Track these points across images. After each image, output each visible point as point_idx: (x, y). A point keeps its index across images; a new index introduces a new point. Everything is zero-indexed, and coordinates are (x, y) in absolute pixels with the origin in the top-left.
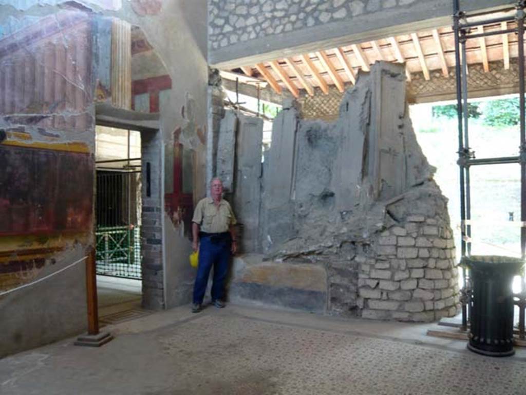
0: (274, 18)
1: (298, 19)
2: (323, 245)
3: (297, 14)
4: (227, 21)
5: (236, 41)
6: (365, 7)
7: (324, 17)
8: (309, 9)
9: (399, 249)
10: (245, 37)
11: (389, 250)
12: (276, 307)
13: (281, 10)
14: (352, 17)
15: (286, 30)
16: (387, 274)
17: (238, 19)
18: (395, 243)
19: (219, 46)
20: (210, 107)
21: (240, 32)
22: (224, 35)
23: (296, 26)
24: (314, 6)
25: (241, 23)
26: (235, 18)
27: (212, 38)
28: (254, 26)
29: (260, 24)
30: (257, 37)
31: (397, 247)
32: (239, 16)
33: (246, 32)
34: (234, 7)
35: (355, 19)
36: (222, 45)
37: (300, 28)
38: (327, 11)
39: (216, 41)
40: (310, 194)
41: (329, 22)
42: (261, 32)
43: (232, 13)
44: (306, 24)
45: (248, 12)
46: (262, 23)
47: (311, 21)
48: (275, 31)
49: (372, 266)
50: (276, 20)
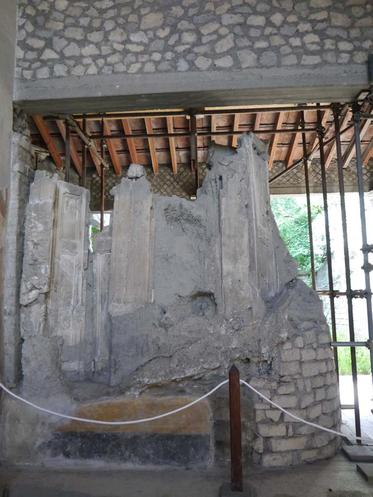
0: (126, 52)
1: (163, 59)
2: (206, 366)
3: (163, 52)
4: (49, 44)
5: (63, 74)
6: (258, 59)
7: (202, 63)
8: (180, 49)
9: (305, 367)
10: (79, 70)
11: (293, 368)
12: (129, 466)
13: (138, 44)
14: (241, 68)
15: (145, 70)
16: (292, 401)
17: (69, 44)
18: (298, 358)
19: (34, 76)
20: (14, 163)
21: (71, 63)
22: (44, 63)
23: (160, 67)
24: (187, 46)
25: (72, 50)
26: (64, 42)
27: (20, 63)
28: (95, 58)
29: (105, 57)
30: (100, 73)
31: (301, 363)
32: (70, 40)
33: (81, 63)
34: (61, 28)
35: (244, 71)
36: (39, 76)
37: (167, 71)
38: (205, 55)
39: (29, 68)
40: (176, 295)
41: (208, 70)
42: (106, 68)
43: (59, 34)
44: (176, 68)
45: (86, 37)
46: (108, 55)
47: (183, 65)
48: (128, 69)
49: (274, 393)
50: (129, 55)
